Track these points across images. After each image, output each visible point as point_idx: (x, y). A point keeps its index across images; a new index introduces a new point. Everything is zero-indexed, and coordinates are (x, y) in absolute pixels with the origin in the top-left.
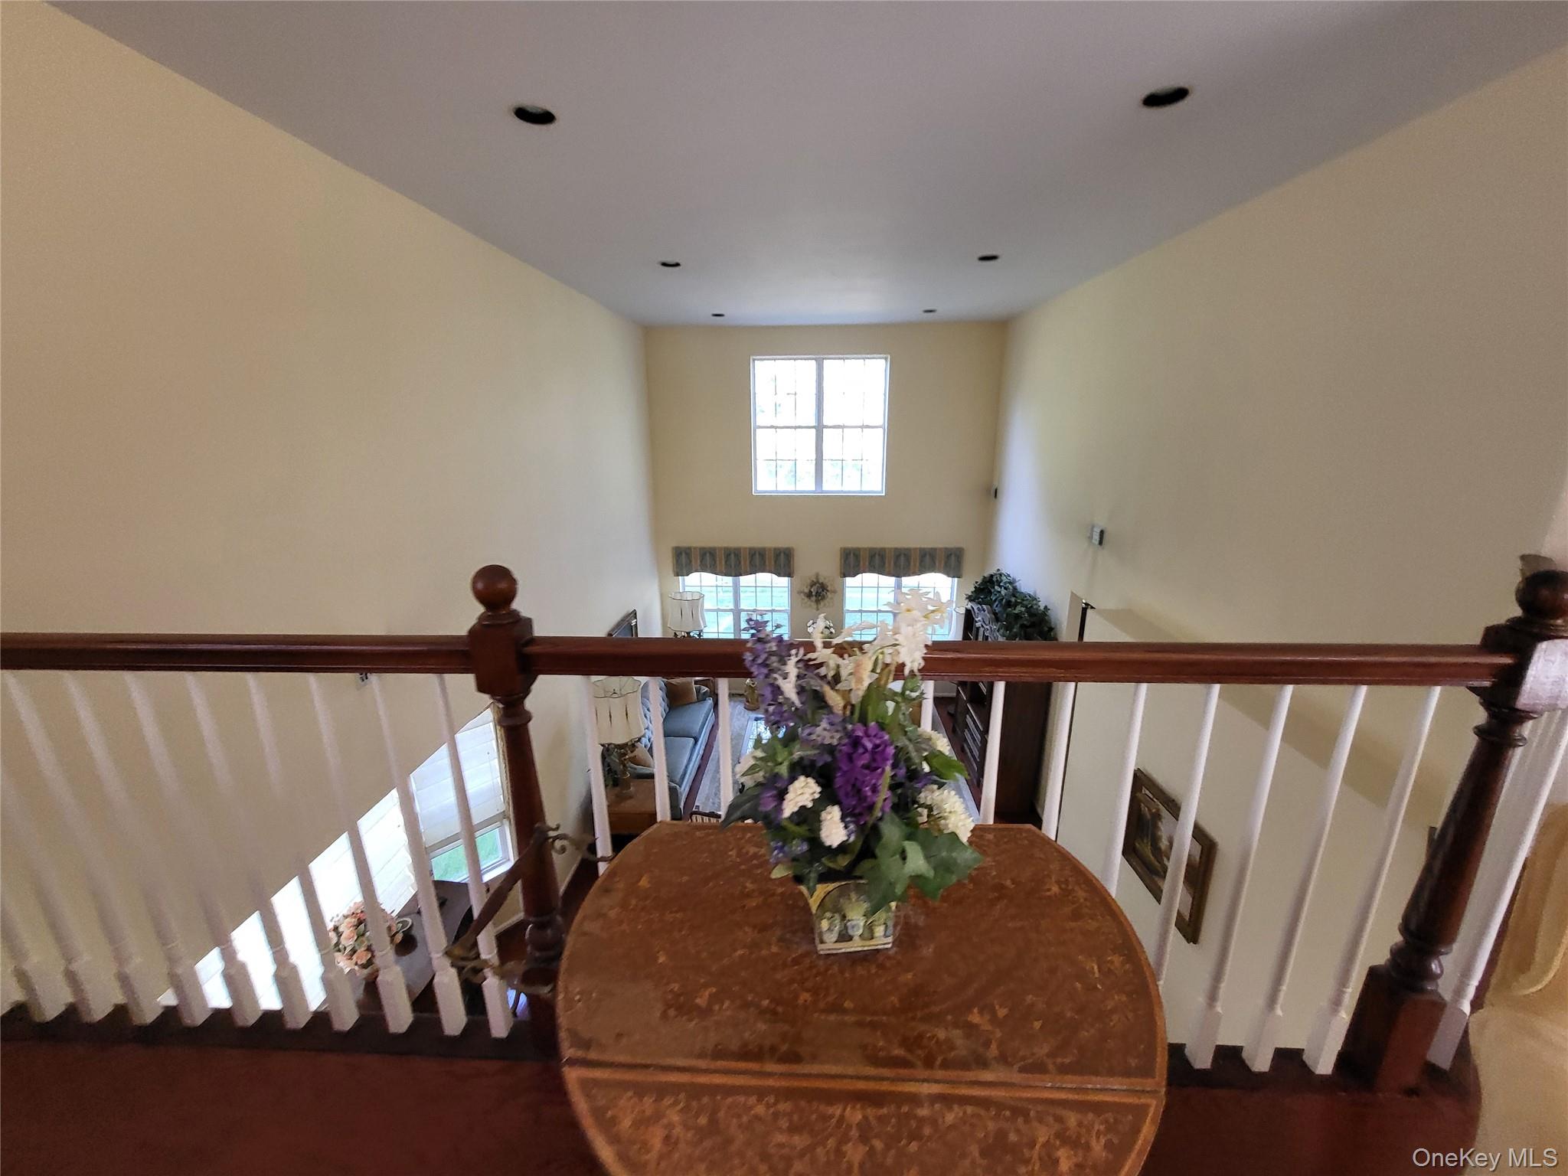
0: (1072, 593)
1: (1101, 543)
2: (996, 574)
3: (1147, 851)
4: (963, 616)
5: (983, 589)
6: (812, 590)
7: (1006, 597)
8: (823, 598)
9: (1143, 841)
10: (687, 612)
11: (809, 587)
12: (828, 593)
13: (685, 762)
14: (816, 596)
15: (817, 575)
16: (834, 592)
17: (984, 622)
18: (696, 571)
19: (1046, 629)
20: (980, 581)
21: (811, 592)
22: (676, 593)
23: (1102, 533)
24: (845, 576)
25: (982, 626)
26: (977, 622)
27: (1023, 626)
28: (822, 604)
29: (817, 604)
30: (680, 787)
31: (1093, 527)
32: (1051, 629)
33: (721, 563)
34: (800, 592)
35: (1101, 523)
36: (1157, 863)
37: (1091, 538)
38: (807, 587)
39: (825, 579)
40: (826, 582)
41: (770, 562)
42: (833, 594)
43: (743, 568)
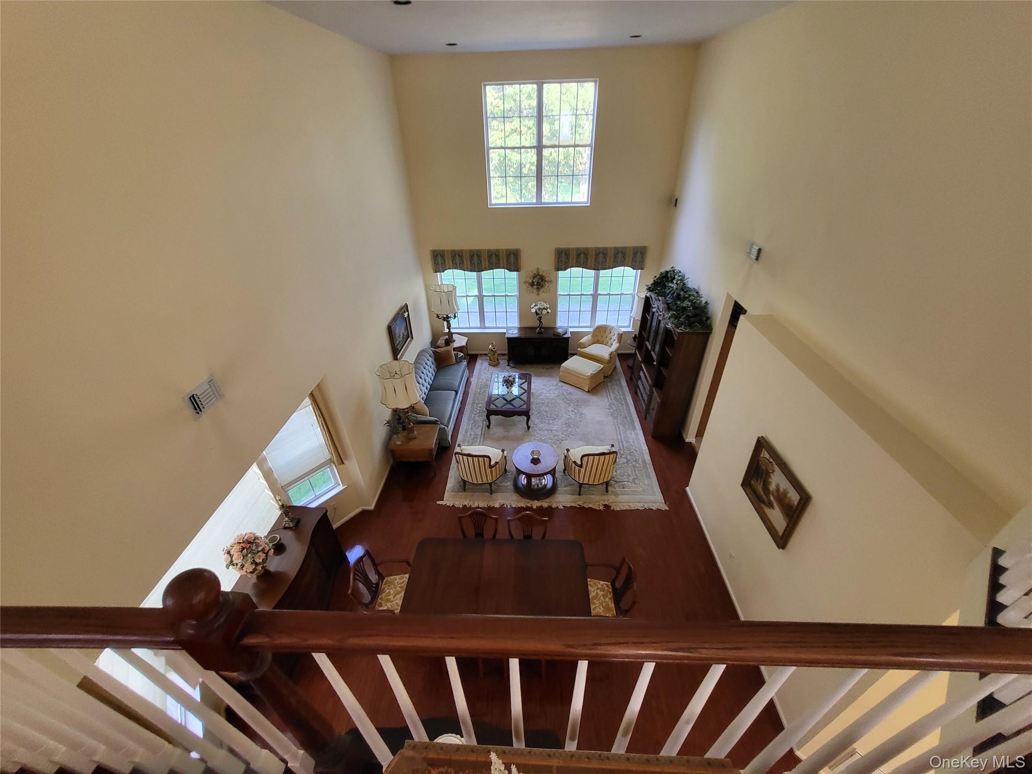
0: (728, 293)
1: (757, 259)
2: (670, 271)
3: (759, 488)
4: (643, 300)
5: (660, 283)
6: (534, 281)
7: (677, 291)
8: (542, 286)
9: (757, 481)
10: (445, 300)
11: (532, 278)
12: (546, 283)
13: (450, 409)
14: (537, 285)
15: (538, 269)
16: (551, 282)
17: (659, 309)
18: (449, 268)
19: (704, 319)
20: (658, 276)
21: (533, 282)
22: (435, 286)
23: (760, 250)
24: (558, 270)
25: (657, 312)
26: (653, 308)
27: (688, 316)
28: (542, 290)
29: (538, 291)
30: (448, 427)
31: (752, 245)
32: (708, 318)
33: (467, 263)
34: (525, 282)
35: (760, 242)
36: (764, 497)
37: (749, 253)
38: (530, 278)
39: (543, 272)
40: (544, 274)
41: (503, 260)
42: (549, 283)
43: (483, 266)
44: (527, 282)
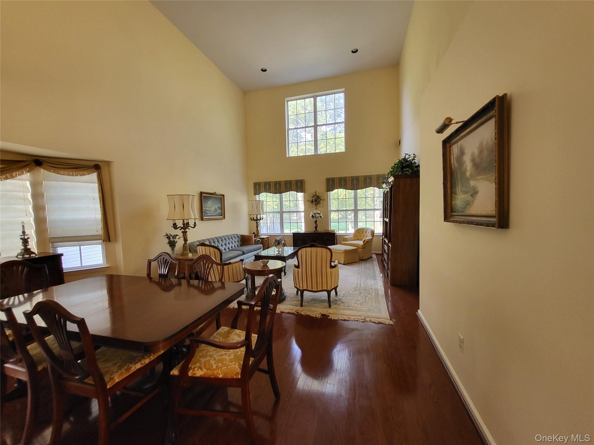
6: (313, 199)
8: (319, 203)
12: (321, 201)
14: (315, 202)
15: (316, 192)
18: (263, 192)
24: (329, 191)
29: (316, 206)
33: (273, 188)
38: (311, 198)
39: (319, 194)
40: (320, 195)
41: (294, 186)
42: (323, 201)
43: (282, 189)
44: (309, 201)
